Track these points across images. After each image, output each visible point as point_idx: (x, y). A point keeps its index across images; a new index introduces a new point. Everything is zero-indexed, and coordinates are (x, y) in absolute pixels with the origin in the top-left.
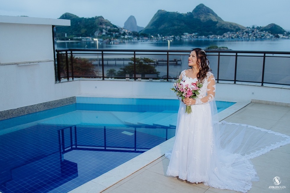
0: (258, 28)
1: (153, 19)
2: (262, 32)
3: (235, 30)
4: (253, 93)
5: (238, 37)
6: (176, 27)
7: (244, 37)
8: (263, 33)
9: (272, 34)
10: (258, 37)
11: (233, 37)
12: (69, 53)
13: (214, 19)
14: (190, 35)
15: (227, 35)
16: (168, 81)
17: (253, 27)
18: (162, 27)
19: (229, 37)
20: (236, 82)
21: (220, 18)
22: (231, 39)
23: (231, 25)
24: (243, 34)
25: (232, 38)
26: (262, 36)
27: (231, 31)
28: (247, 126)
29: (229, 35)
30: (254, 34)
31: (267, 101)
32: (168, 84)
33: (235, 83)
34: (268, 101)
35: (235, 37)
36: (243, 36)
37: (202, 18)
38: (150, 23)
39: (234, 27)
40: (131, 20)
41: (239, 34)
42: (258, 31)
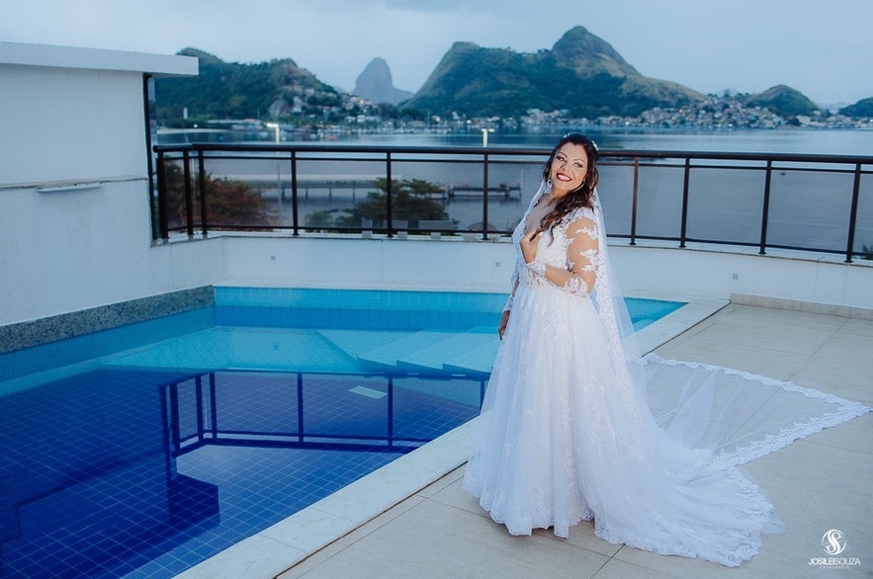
0: (740, 98)
1: (439, 69)
2: (750, 110)
3: (673, 101)
4: (735, 276)
5: (683, 122)
6: (505, 92)
7: (700, 122)
8: (754, 112)
9: (778, 114)
10: (740, 123)
11: (670, 122)
12: (195, 158)
13: (616, 72)
14: (547, 115)
15: (650, 116)
16: (485, 238)
17: (727, 96)
18: (467, 90)
19: (658, 123)
20: (687, 243)
21: (632, 68)
22: (662, 128)
23: (663, 87)
24: (697, 113)
25: (666, 125)
26: (752, 122)
27: (665, 105)
28: (723, 370)
29: (657, 115)
30: (730, 115)
31: (775, 300)
32: (487, 246)
33: (682, 246)
34: (779, 299)
35: (675, 123)
36: (697, 118)
37: (581, 67)
38: (431, 78)
39: (673, 94)
40: (377, 71)
41: (687, 114)
42: (739, 106)
